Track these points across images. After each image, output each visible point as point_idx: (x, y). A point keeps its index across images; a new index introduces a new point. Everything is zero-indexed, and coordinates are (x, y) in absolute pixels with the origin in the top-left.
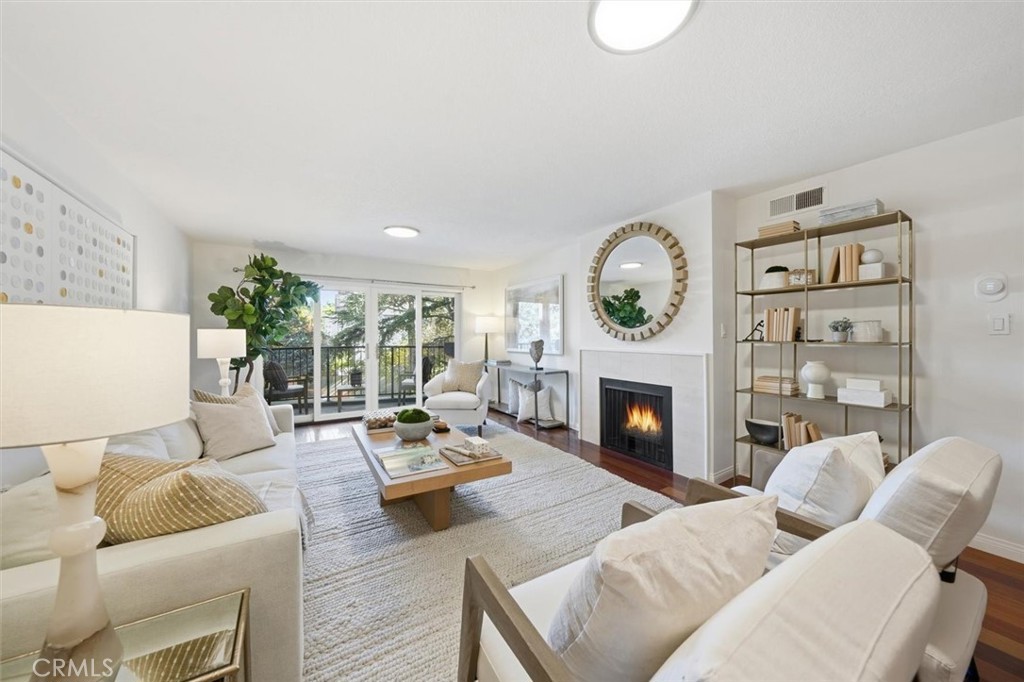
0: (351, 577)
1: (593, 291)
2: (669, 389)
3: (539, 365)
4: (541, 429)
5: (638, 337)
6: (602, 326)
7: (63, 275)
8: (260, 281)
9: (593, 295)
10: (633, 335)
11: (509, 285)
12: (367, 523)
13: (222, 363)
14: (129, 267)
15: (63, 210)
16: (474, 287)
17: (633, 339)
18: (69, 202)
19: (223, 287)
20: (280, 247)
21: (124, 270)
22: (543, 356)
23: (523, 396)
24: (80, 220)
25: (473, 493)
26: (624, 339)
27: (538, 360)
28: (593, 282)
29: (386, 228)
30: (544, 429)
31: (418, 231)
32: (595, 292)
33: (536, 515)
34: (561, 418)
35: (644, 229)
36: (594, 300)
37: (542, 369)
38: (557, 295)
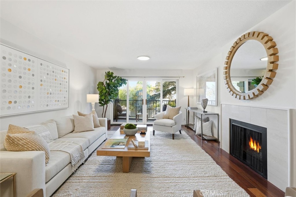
0: (86, 179)
1: (226, 74)
2: (266, 129)
3: (206, 110)
4: (204, 139)
5: (247, 98)
6: (230, 92)
7: (41, 81)
8: (109, 80)
9: (226, 76)
10: (244, 96)
11: (198, 75)
12: (107, 162)
13: (93, 104)
14: (67, 78)
15: (41, 64)
16: (184, 77)
17: (244, 99)
18: (43, 62)
19: (100, 82)
20: (115, 69)
21: (65, 78)
22: (207, 106)
23: (198, 123)
24: (48, 66)
25: (150, 161)
26: (240, 99)
27: (204, 108)
28: (226, 69)
29: (138, 57)
30: (205, 140)
31: (149, 57)
32: (227, 75)
33: (166, 179)
34: (216, 136)
35: (251, 35)
36: (226, 79)
37: (207, 112)
38: (215, 77)
